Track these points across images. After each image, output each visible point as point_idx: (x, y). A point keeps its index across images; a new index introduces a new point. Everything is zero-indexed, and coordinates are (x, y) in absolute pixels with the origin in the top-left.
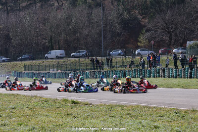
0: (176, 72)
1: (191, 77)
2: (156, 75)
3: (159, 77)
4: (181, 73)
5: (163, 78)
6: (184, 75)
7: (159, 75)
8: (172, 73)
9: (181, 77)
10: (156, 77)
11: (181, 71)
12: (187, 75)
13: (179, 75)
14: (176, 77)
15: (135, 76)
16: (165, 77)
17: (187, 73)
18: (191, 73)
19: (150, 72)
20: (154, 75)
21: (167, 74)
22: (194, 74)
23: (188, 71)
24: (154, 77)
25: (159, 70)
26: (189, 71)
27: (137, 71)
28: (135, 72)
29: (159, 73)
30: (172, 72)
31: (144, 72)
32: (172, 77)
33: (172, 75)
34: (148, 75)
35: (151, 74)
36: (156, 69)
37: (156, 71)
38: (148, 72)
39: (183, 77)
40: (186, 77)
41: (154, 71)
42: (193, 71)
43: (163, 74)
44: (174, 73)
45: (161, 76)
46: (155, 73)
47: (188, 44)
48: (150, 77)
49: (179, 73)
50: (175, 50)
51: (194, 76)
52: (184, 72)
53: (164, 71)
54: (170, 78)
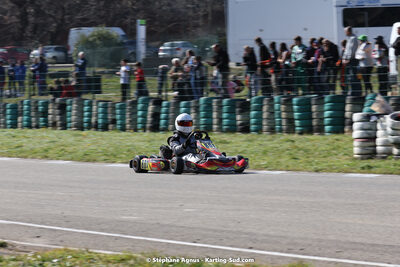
0: (105, 113)
1: (155, 128)
2: (37, 120)
3: (46, 126)
4: (123, 115)
5: (58, 131)
6: (134, 122)
7: (46, 121)
8: (90, 116)
9: (123, 129)
10: (37, 127)
11: (122, 108)
12: (144, 122)
13: (114, 121)
14: (105, 128)
16: (64, 127)
17: (144, 116)
18: (156, 116)
19: (16, 112)
20: (29, 121)
21: (72, 117)
22: (166, 119)
23: (145, 109)
24: (29, 126)
25: (46, 104)
26: (151, 108)
29: (45, 114)
30: (90, 111)
32: (89, 128)
33: (89, 122)
34: (9, 122)
35: (20, 119)
36: (37, 102)
37: (37, 108)
38: (8, 111)
39: (128, 126)
40: (139, 126)
41: (29, 109)
42: (163, 110)
43: (58, 118)
44: (97, 116)
45: (54, 125)
46: (33, 114)
47: (75, 35)
48: (14, 125)
49: (115, 114)
50: (35, 52)
51: (167, 124)
52: (134, 113)
53: (62, 108)
54: (82, 129)
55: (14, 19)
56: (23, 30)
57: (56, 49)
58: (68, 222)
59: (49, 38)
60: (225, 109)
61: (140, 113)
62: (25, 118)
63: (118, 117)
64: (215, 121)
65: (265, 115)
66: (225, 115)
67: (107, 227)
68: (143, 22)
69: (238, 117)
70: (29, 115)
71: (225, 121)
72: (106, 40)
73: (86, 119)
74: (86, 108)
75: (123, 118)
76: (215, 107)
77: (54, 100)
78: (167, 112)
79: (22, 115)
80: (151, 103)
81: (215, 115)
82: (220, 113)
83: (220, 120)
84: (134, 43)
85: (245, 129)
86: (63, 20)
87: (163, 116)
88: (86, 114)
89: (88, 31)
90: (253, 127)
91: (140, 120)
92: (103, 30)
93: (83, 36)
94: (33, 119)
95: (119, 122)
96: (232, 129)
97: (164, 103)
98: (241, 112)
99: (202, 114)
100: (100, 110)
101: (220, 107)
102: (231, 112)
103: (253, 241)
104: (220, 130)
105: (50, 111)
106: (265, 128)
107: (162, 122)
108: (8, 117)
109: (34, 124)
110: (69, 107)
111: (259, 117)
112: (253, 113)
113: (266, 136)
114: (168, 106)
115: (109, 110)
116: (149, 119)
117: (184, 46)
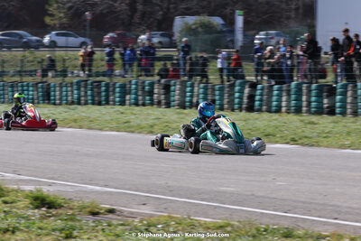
0: (205, 94)
1: (250, 109)
2: (144, 99)
3: (152, 104)
4: (222, 96)
5: (163, 109)
6: (231, 103)
7: (152, 100)
8: (192, 96)
9: (222, 109)
10: (144, 105)
11: (221, 89)
12: (240, 103)
15: (79, 99)
16: (168, 105)
17: (241, 98)
18: (251, 97)
19: (125, 90)
20: (136, 99)
21: (176, 97)
22: (261, 100)
23: (241, 92)
24: (136, 104)
25: (152, 85)
26: (247, 90)
27: (86, 87)
28: (78, 89)
29: (151, 93)
30: (192, 91)
31: (107, 91)
32: (191, 107)
33: (191, 102)
34: (118, 99)
35: (128, 97)
36: (144, 82)
37: (144, 88)
38: (118, 90)
39: (226, 106)
40: (236, 106)
41: (136, 89)
42: (258, 92)
43: (163, 97)
44: (198, 96)
45: (159, 103)
46: (140, 93)
47: (179, 22)
48: (122, 103)
49: (214, 95)
50: (143, 37)
51: (261, 105)
52: (231, 95)
53: (167, 88)
54: (184, 108)
55: (124, 6)
56: (131, 17)
57: (162, 35)
58: (172, 192)
59: (155, 24)
60: (314, 93)
61: (237, 95)
62: (133, 96)
63: (217, 98)
64: (304, 104)
65: (349, 100)
66: (313, 99)
67: (206, 197)
68: (241, 12)
69: (325, 101)
70: (136, 94)
71: (313, 104)
72: (208, 28)
73: (188, 99)
74: (188, 89)
75: (222, 99)
76: (305, 91)
77: (159, 81)
78: (261, 95)
79: (130, 93)
80: (247, 86)
81: (304, 98)
82: (309, 96)
83: (309, 103)
84: (232, 31)
85: (331, 112)
86: (168, 9)
87: (257, 98)
88: (188, 94)
89: (191, 20)
90: (338, 110)
91: (237, 101)
92: (205, 19)
93: (186, 24)
94: (140, 98)
95: (218, 102)
96: (319, 111)
97: (259, 86)
98: (328, 97)
99: (293, 97)
100: (201, 91)
101: (309, 91)
102: (319, 96)
103: (338, 213)
104: (309, 112)
105: (156, 91)
106: (349, 111)
107: (257, 103)
108: (117, 95)
109: (140, 102)
110: (172, 88)
111: (344, 101)
112: (338, 97)
113: (349, 118)
114: (262, 89)
115: (209, 91)
116: (245, 100)
117: (277, 35)
